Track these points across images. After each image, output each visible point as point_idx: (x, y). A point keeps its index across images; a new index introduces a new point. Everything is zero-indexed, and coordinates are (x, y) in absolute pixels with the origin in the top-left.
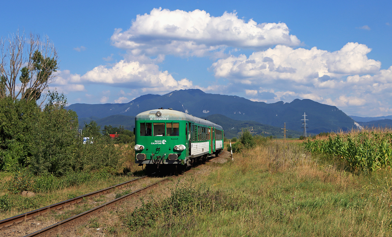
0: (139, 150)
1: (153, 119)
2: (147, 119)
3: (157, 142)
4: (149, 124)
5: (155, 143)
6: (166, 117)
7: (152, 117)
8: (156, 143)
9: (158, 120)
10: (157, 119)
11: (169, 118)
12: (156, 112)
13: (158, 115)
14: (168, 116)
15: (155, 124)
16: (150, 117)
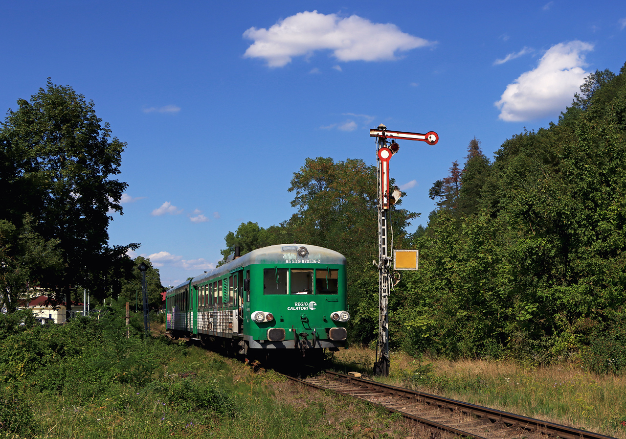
0: (266, 320)
1: (291, 261)
2: (279, 261)
3: (299, 306)
4: (283, 271)
5: (295, 309)
6: (316, 257)
7: (290, 258)
8: (297, 308)
9: (301, 264)
10: (300, 262)
11: (322, 260)
12: (299, 249)
13: (303, 254)
14: (320, 256)
15: (294, 271)
16: (285, 256)
